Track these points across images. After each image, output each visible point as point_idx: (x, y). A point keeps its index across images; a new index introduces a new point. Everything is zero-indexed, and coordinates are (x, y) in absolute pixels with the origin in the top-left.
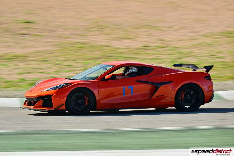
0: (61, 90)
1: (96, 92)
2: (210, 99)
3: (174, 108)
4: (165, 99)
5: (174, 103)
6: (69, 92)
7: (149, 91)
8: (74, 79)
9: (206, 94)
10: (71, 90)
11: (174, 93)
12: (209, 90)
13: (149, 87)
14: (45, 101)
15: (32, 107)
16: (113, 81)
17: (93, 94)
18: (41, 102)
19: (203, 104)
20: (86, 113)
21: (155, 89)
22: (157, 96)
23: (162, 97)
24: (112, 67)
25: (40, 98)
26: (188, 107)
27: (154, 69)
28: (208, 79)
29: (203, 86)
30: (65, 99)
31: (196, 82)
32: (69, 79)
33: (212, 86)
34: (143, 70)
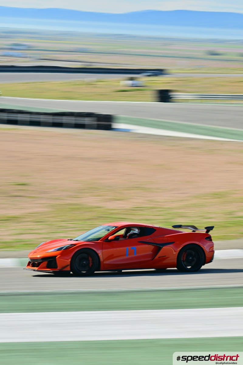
0: (65, 251)
1: (99, 252)
2: (210, 260)
3: (176, 269)
4: (167, 259)
5: (176, 264)
6: (74, 253)
7: (152, 251)
8: (77, 240)
9: (208, 255)
10: (76, 250)
11: (175, 254)
12: (210, 250)
13: (151, 247)
14: (49, 262)
15: (36, 268)
16: (116, 242)
17: (97, 254)
18: (45, 263)
19: (204, 265)
20: (90, 274)
21: (157, 249)
22: (160, 257)
23: (164, 258)
24: (114, 228)
25: (44, 259)
26: (189, 267)
27: (156, 230)
28: (209, 239)
29: (204, 246)
30: (70, 260)
31: (197, 243)
32: (71, 240)
33: (213, 247)
34: (145, 231)
